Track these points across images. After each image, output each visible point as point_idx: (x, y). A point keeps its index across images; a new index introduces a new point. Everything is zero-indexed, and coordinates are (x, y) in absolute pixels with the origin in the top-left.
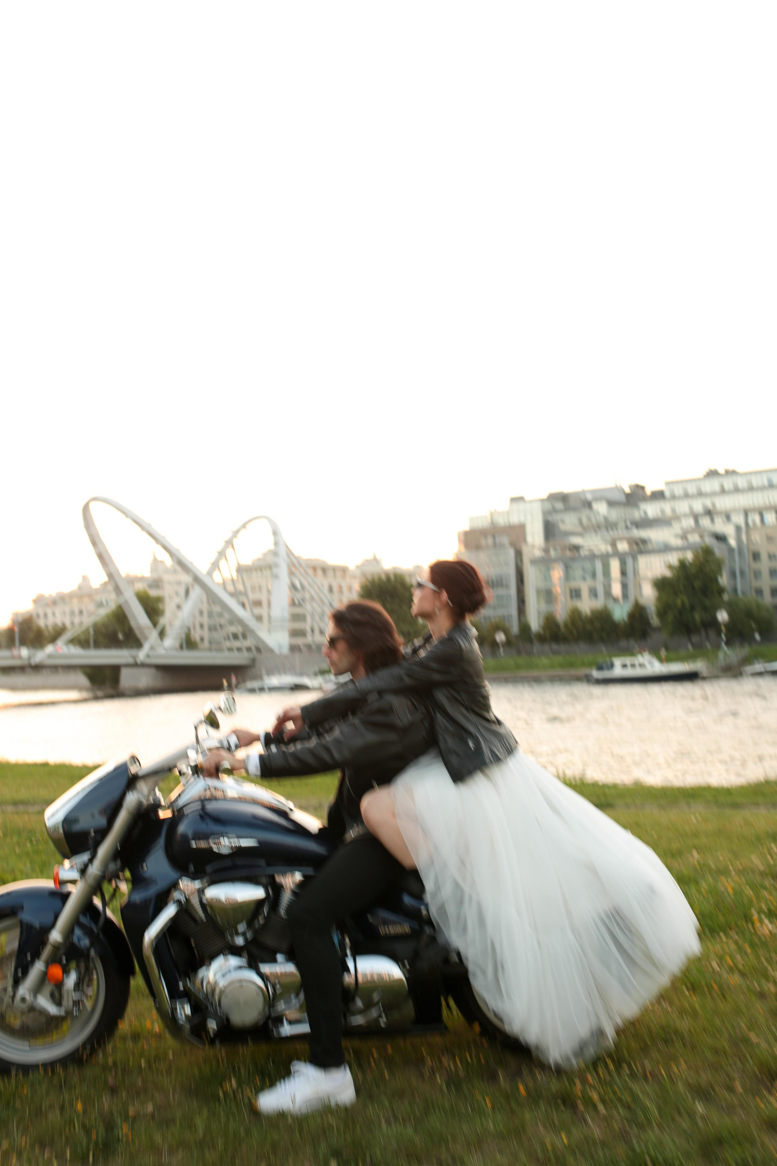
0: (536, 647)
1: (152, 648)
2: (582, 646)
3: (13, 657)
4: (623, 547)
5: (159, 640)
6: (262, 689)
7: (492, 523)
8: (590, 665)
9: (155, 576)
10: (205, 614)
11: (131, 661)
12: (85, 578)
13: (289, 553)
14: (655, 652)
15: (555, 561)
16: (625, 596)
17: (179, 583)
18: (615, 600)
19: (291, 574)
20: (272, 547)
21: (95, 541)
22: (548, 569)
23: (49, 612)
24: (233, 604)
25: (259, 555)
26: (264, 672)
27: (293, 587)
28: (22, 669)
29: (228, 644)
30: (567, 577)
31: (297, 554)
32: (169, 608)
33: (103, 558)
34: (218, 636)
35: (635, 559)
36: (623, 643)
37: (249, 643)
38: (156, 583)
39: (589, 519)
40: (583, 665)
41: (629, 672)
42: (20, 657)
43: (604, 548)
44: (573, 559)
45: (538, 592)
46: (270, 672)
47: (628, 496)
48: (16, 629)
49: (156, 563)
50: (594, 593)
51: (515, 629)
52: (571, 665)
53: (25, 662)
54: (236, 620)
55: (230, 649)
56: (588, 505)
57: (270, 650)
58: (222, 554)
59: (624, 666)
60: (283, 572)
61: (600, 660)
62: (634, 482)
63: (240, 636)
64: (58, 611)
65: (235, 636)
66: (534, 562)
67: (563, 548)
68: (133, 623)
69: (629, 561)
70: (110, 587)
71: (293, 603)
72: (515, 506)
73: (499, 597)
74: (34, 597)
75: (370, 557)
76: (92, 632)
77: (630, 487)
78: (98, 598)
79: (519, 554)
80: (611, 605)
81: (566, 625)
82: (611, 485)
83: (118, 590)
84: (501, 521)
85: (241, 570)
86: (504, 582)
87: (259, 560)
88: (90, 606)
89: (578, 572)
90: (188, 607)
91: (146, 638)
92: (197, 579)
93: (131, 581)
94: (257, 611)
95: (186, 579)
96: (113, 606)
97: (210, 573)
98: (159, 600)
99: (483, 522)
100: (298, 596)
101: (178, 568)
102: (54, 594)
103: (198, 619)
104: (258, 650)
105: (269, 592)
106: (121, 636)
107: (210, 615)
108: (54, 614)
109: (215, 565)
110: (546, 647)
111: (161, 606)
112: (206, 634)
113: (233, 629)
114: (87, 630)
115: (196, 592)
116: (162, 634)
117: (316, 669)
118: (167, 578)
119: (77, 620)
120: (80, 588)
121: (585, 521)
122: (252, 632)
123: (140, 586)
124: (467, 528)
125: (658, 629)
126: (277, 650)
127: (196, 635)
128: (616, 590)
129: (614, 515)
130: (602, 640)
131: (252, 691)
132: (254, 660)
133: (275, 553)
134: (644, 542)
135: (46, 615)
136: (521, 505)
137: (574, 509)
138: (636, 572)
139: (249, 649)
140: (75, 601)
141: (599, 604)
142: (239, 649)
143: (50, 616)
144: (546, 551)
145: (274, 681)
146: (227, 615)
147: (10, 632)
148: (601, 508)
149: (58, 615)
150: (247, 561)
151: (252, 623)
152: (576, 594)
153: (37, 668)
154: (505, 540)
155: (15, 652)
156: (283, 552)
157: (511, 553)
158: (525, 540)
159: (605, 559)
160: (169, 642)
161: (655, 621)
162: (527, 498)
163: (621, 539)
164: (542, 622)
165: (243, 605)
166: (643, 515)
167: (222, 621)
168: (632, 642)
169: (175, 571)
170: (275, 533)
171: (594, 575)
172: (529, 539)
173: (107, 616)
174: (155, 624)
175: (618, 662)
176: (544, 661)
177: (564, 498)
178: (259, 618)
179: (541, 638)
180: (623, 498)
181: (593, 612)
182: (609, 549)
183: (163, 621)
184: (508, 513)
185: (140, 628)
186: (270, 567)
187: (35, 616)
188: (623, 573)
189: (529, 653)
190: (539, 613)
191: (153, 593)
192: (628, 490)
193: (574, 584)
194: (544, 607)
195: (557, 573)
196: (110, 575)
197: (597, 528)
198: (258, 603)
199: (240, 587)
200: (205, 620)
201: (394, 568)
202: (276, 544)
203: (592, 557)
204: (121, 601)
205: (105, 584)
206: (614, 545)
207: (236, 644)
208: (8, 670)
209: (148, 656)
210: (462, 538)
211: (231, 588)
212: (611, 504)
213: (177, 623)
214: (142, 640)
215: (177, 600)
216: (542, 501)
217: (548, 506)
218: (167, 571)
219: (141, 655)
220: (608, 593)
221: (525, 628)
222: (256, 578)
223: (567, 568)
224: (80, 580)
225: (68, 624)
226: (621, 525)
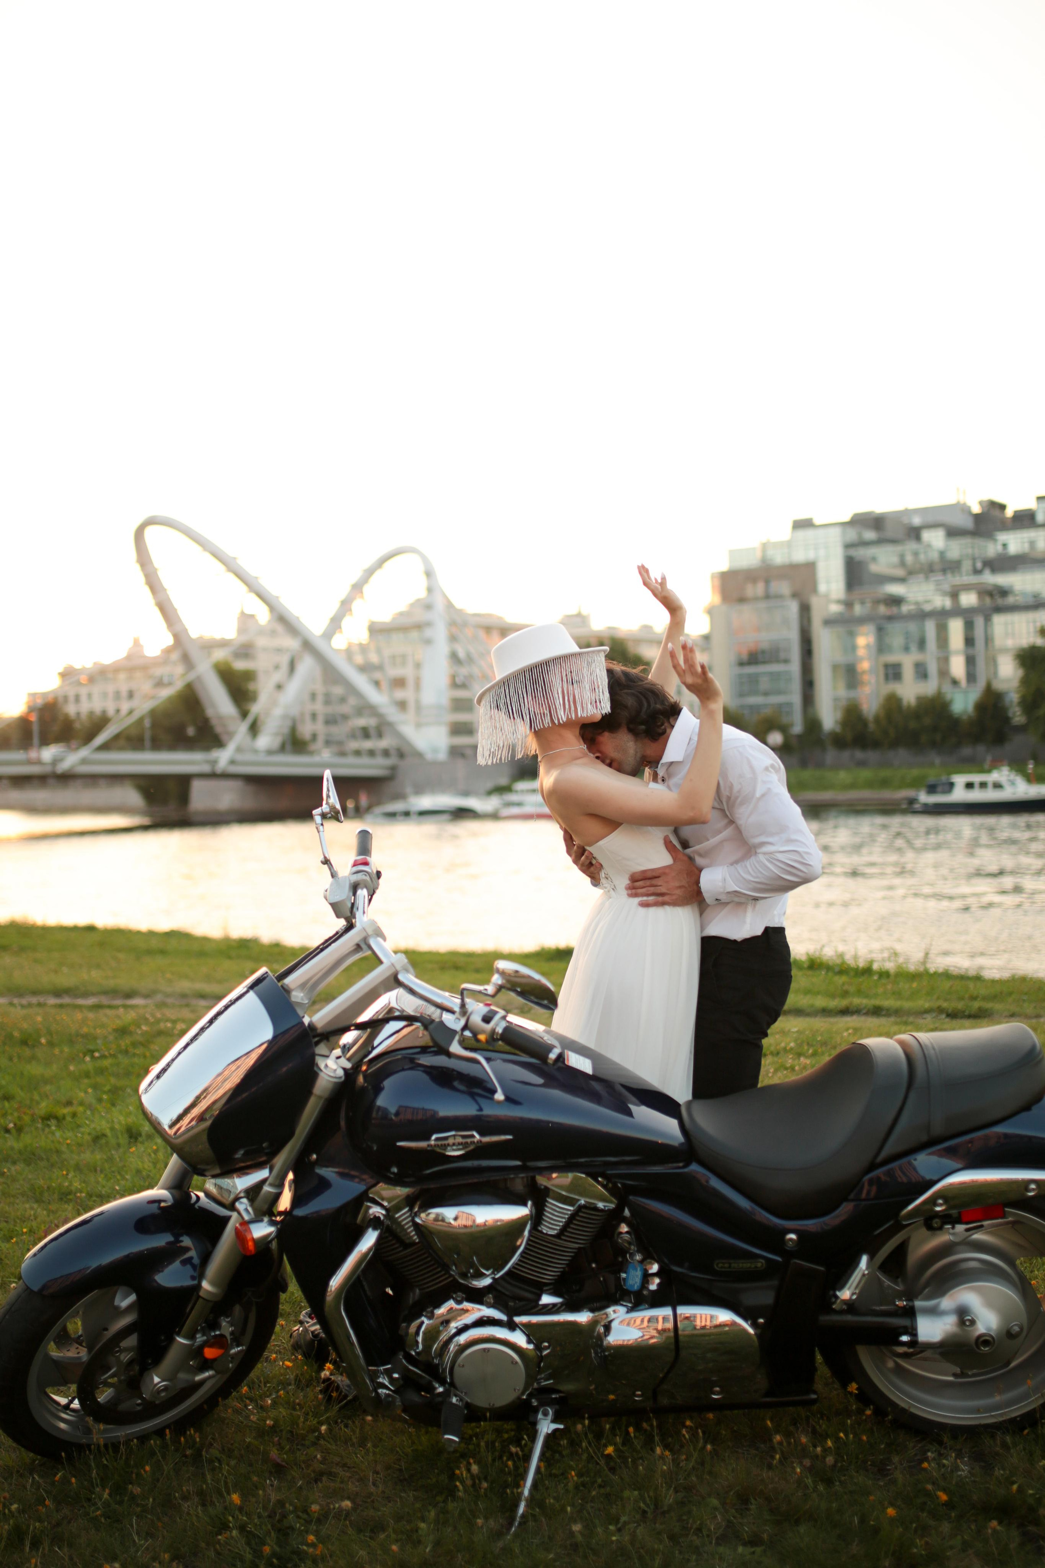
0: (831, 755)
1: (239, 750)
2: (902, 753)
3: (30, 762)
4: (969, 599)
5: (248, 739)
6: (407, 814)
7: (764, 560)
8: (916, 784)
9: (244, 639)
10: (320, 698)
11: (206, 769)
12: (137, 643)
13: (450, 606)
14: (1018, 765)
15: (861, 621)
16: (971, 677)
17: (279, 650)
18: (955, 682)
19: (453, 638)
20: (422, 594)
21: (153, 584)
22: (852, 634)
23: (83, 692)
24: (361, 682)
25: (403, 607)
26: (409, 790)
27: (454, 657)
28: (42, 780)
29: (354, 745)
30: (881, 647)
31: (458, 605)
32: (264, 688)
33: (166, 609)
34: (339, 731)
35: (988, 619)
36: (967, 751)
37: (384, 743)
38: (245, 651)
39: (916, 554)
40: (904, 784)
41: (977, 796)
42: (39, 762)
43: (942, 602)
44: (890, 618)
45: (835, 668)
46: (419, 790)
47: (977, 518)
48: (33, 718)
49: (246, 619)
50: (921, 672)
51: (798, 728)
52: (885, 783)
53: (47, 769)
54: (366, 708)
55: (358, 753)
56: (915, 533)
57: (419, 755)
58: (346, 606)
59: (969, 786)
60: (440, 633)
61: (932, 775)
62: (986, 497)
63: (373, 732)
64: (96, 690)
65: (366, 733)
66: (829, 622)
67: (877, 602)
68: (210, 712)
69: (979, 622)
70: (175, 656)
71: (455, 684)
72: (802, 534)
73: (775, 677)
74: (61, 670)
75: (574, 612)
76: (147, 723)
77: (981, 503)
78: (158, 672)
79: (805, 610)
80: (948, 691)
81: (877, 719)
82: (951, 501)
83: (186, 659)
84: (779, 558)
85: (375, 630)
86: (782, 655)
87: (401, 614)
88: (145, 687)
89: (896, 640)
90: (294, 688)
91: (231, 735)
92: (308, 646)
93: (209, 646)
94: (400, 694)
95: (292, 644)
96: (179, 685)
97: (328, 635)
98: (249, 676)
99: (751, 561)
100: (463, 671)
101: (280, 628)
102: (89, 665)
103: (309, 707)
104: (401, 755)
105: (418, 666)
106: (191, 731)
107: (328, 701)
108: (90, 696)
109: (335, 623)
110: (846, 754)
111: (251, 686)
112: (320, 727)
113: (362, 722)
114: (140, 720)
115: (307, 665)
116: (254, 729)
117: (490, 785)
118: (262, 642)
119: (125, 707)
120: (129, 657)
121: (909, 559)
122: (390, 725)
123: (220, 655)
124: (724, 567)
125: (1021, 729)
126: (429, 756)
127: (306, 730)
128: (958, 667)
129: (956, 549)
130: (933, 744)
131: (392, 815)
132: (393, 768)
133: (428, 607)
134: (1004, 592)
135: (77, 699)
136: (809, 533)
137: (893, 541)
138: (988, 640)
139: (386, 753)
140: (122, 676)
141: (929, 688)
142: (371, 753)
143: (84, 699)
144: (848, 604)
145: (426, 802)
146: (352, 701)
147: (23, 724)
148: (935, 539)
149: (96, 697)
150: (385, 617)
151: (392, 714)
152: (893, 672)
153: (66, 778)
154: (784, 588)
155: (33, 754)
156: (440, 605)
157: (793, 608)
158: (814, 589)
159: (942, 616)
160: (264, 741)
161: (1018, 717)
162: (817, 522)
163: (967, 588)
164: (839, 715)
165: (377, 684)
166: (999, 548)
167: (345, 709)
168: (981, 749)
169: (273, 633)
170: (429, 574)
171: (922, 644)
172: (822, 588)
173: (170, 699)
174: (244, 714)
175: (960, 780)
176: (843, 776)
177: (876, 522)
178: (402, 705)
179: (839, 741)
180: (969, 524)
181: (920, 699)
182: (948, 603)
183: (255, 709)
184: (789, 544)
185: (220, 718)
186: (419, 627)
187: (61, 700)
188: (969, 641)
189: (820, 765)
190: (836, 700)
191: (240, 665)
192: (976, 509)
193: (892, 658)
194: (842, 692)
195: (865, 640)
196: (176, 636)
197: (929, 570)
198: (399, 683)
199: (374, 658)
200: (319, 707)
201: (610, 628)
202: (430, 590)
203: (922, 615)
204: (191, 677)
205: (168, 651)
206: (954, 595)
207: (368, 745)
208: (20, 781)
209: (232, 762)
210: (717, 583)
211: (359, 659)
212: (953, 533)
213: (278, 712)
214: (224, 738)
215: (278, 677)
216: (843, 524)
217: (852, 535)
218: (261, 631)
219: (223, 758)
220: (944, 672)
221: (813, 725)
222: (397, 645)
223: (880, 631)
224: (131, 644)
225: (111, 712)
226: (967, 565)
